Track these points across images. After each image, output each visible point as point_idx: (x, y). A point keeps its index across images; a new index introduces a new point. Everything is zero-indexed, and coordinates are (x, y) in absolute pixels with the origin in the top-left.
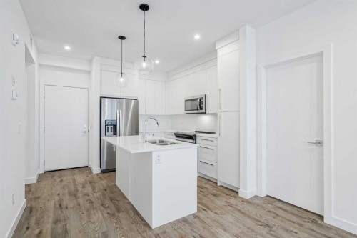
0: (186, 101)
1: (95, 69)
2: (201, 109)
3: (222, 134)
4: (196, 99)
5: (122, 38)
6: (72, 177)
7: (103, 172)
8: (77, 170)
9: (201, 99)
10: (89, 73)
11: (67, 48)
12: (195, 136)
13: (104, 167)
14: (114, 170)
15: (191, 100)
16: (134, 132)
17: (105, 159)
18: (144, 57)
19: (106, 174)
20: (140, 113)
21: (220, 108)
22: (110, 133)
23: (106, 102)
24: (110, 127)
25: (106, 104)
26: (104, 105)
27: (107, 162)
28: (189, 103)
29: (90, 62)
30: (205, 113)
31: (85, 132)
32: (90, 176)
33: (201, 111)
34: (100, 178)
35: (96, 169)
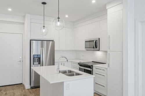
0: (86, 42)
1: (27, 22)
2: (96, 48)
3: (110, 66)
4: (93, 41)
5: (44, 3)
6: (12, 91)
7: (32, 88)
8: (16, 86)
9: (96, 41)
10: (23, 24)
11: (10, 10)
12: (92, 66)
13: (32, 85)
14: (39, 87)
15: (90, 41)
16: (52, 63)
17: (33, 80)
18: (59, 18)
19: (34, 90)
20: (56, 49)
21: (109, 48)
22: (36, 63)
23: (34, 43)
24: (36, 59)
25: (34, 44)
26: (33, 45)
27: (34, 81)
28: (88, 43)
29: (24, 17)
30: (99, 50)
31: (20, 61)
32: (23, 91)
33: (96, 49)
34: (30, 92)
35: (27, 86)
